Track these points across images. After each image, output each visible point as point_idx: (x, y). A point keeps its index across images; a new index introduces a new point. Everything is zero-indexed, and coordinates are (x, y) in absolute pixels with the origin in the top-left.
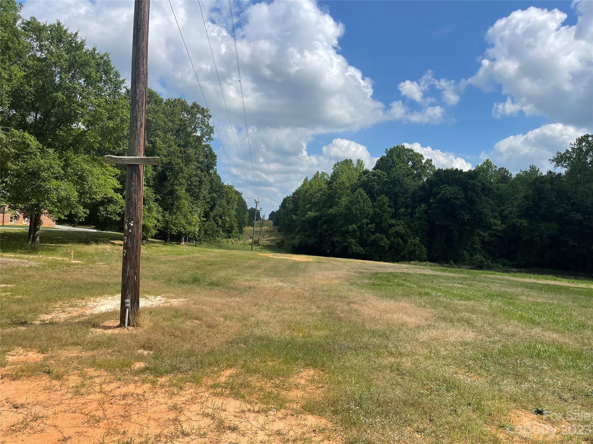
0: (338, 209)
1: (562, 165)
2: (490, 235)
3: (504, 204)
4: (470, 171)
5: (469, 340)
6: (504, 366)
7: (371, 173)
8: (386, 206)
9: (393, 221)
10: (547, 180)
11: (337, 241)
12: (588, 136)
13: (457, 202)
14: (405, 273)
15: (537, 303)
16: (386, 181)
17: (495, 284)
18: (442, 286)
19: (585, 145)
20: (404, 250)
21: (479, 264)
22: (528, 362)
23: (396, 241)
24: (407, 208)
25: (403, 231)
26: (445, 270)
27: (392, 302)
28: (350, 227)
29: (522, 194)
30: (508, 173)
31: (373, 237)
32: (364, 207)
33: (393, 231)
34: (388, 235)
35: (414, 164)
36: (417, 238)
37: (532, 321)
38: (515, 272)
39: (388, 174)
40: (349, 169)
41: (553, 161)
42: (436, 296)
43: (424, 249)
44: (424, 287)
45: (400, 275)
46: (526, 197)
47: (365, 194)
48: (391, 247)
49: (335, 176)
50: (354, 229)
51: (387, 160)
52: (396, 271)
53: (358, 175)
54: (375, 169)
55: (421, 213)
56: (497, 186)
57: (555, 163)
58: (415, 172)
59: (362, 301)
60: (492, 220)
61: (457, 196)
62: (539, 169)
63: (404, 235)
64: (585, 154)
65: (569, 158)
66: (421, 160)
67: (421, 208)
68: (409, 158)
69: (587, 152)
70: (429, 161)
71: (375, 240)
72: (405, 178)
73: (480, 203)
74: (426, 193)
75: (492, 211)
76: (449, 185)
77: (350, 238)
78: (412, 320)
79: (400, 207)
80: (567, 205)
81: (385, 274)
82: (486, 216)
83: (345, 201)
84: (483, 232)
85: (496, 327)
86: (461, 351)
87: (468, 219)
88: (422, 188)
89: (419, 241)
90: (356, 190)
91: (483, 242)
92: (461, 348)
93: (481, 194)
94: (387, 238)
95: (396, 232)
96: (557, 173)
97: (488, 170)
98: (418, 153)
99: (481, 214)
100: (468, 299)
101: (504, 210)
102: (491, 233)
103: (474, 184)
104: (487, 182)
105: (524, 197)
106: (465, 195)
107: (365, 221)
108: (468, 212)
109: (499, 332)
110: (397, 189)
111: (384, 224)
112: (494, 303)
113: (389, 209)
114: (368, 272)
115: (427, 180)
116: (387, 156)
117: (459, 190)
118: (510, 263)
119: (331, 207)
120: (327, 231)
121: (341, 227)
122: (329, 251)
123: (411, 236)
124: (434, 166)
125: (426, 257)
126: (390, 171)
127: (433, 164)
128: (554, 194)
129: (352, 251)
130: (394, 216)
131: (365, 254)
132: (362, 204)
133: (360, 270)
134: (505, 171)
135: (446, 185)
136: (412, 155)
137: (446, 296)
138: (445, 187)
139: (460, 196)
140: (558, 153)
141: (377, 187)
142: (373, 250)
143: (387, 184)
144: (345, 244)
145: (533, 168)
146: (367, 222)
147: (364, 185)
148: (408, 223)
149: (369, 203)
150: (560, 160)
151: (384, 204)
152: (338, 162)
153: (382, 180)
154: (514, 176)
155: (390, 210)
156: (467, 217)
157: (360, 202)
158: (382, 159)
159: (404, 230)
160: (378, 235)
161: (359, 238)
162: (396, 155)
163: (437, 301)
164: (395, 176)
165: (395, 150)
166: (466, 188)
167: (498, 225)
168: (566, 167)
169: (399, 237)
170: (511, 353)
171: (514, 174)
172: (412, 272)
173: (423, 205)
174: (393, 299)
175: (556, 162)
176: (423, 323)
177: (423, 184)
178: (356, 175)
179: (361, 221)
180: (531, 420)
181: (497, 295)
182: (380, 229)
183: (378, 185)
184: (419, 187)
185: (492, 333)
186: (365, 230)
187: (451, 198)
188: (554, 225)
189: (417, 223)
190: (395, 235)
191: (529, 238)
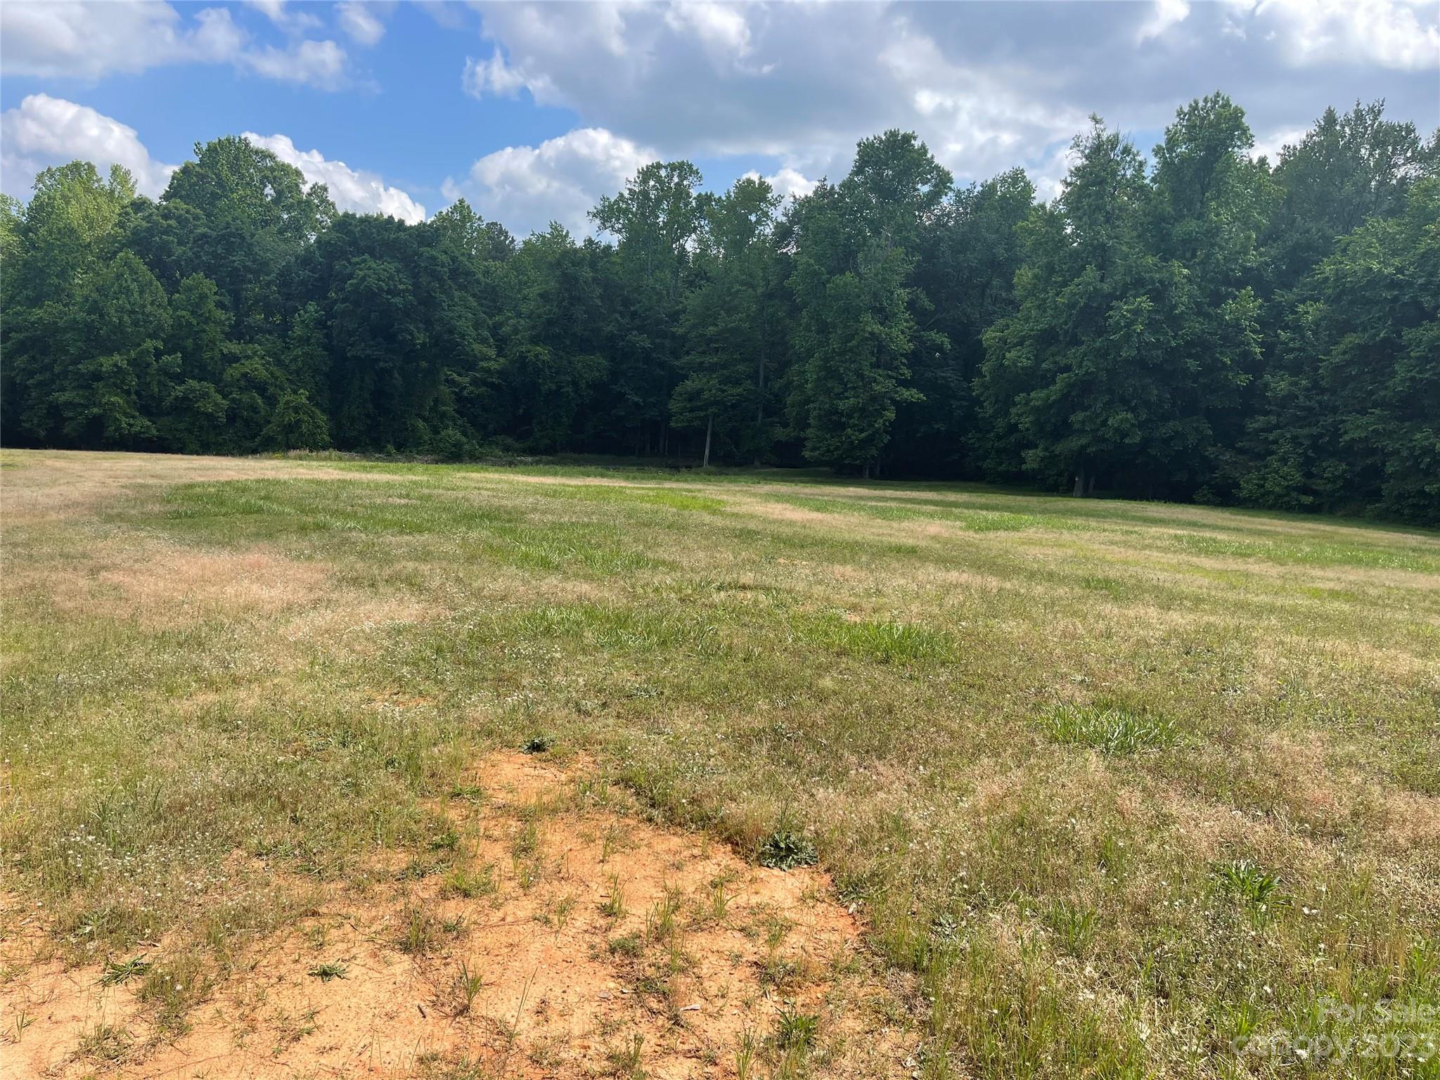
0: (61, 307)
1: (613, 227)
2: (475, 382)
3: (500, 310)
4: (422, 225)
5: (407, 621)
6: (475, 664)
7: (157, 208)
8: (212, 306)
9: (234, 347)
10: (583, 259)
11: (69, 404)
12: (659, 166)
13: (397, 300)
14: (268, 480)
15: (561, 524)
16: (204, 235)
17: (482, 492)
18: (359, 505)
19: (654, 186)
20: (269, 422)
21: (453, 449)
22: (525, 648)
23: (245, 398)
24: (269, 313)
25: (263, 374)
26: (372, 467)
27: (225, 555)
28: (107, 363)
29: (536, 290)
30: (506, 237)
31: (179, 390)
32: (145, 306)
33: (237, 375)
34: (222, 384)
35: (279, 193)
36: (302, 391)
37: (545, 564)
38: (525, 464)
39: (209, 215)
40: (88, 190)
41: (594, 215)
42: (343, 530)
43: (322, 418)
44: (314, 511)
45: (254, 486)
46: (544, 296)
47: (145, 268)
48: (232, 417)
49: (40, 210)
50: (120, 368)
51: (202, 177)
52: (245, 477)
53: (117, 211)
54: (167, 197)
55: (307, 326)
56: (485, 266)
57: (598, 221)
58: (285, 216)
59: (136, 561)
60: (476, 346)
61: (396, 286)
62: (568, 233)
63: (266, 383)
64: (654, 206)
65: (626, 211)
66: (297, 185)
67: (306, 312)
68: (267, 178)
69: (659, 201)
70: (319, 191)
71: (185, 398)
72: (256, 229)
73: (449, 306)
74: (317, 276)
75: (477, 326)
76: (372, 255)
77: (109, 393)
78: (271, 595)
79: (250, 308)
80: (622, 316)
81: (214, 486)
82: (463, 336)
83: (81, 286)
84: (460, 375)
85: (470, 584)
86: (386, 650)
87: (423, 345)
88: (306, 260)
89: (308, 399)
90: (115, 253)
91: (459, 398)
92: (386, 643)
93: (449, 282)
94: (218, 391)
95: (245, 375)
96: (603, 244)
97: (464, 226)
98: (289, 166)
99: (451, 332)
100: (419, 529)
101: (501, 325)
102: (477, 378)
103: (434, 258)
104: (463, 255)
105: (540, 295)
106: (414, 285)
107: (149, 344)
108: (421, 325)
109: (477, 594)
110: (238, 258)
111: (207, 355)
112: (473, 535)
113: (220, 314)
114: (164, 483)
115: (318, 241)
116: (202, 164)
117: (398, 271)
118: (517, 445)
119: (36, 302)
120: (31, 374)
121: (76, 362)
122: (43, 433)
123: (286, 385)
124: (333, 204)
125: (327, 438)
126: (214, 206)
127: (331, 199)
128: (599, 291)
129: (118, 429)
130: (237, 332)
131: (157, 437)
132: (136, 295)
133: (140, 481)
134: (501, 231)
135: (366, 256)
136: (272, 170)
137: (366, 528)
138: (364, 261)
139: (401, 287)
140: (604, 199)
141: (179, 250)
142: (182, 426)
143: (207, 242)
144: (95, 410)
145: (555, 228)
146: (156, 348)
147: (140, 242)
148: (275, 354)
149: (160, 294)
150: (608, 214)
151: (203, 297)
152: (49, 169)
153: (191, 232)
154: (519, 245)
155: (223, 318)
156: (421, 338)
157: (128, 292)
158: (186, 171)
159: (267, 370)
160: (193, 383)
161: (137, 393)
162: (228, 163)
163: (344, 541)
164: (228, 223)
165: (222, 149)
166: (415, 267)
167: (490, 359)
168: (619, 231)
169: (253, 388)
170: (496, 636)
171: (519, 239)
172: (286, 477)
173: (312, 306)
174: (229, 548)
175: (602, 218)
176: (302, 596)
177: (307, 249)
178: (111, 213)
179: (139, 345)
180: (517, 766)
181: (481, 517)
182: (196, 366)
183: (180, 243)
184: (297, 258)
185: (459, 598)
186: (152, 370)
187: (381, 289)
188: (600, 360)
189: (299, 352)
190: (243, 383)
191: (554, 387)
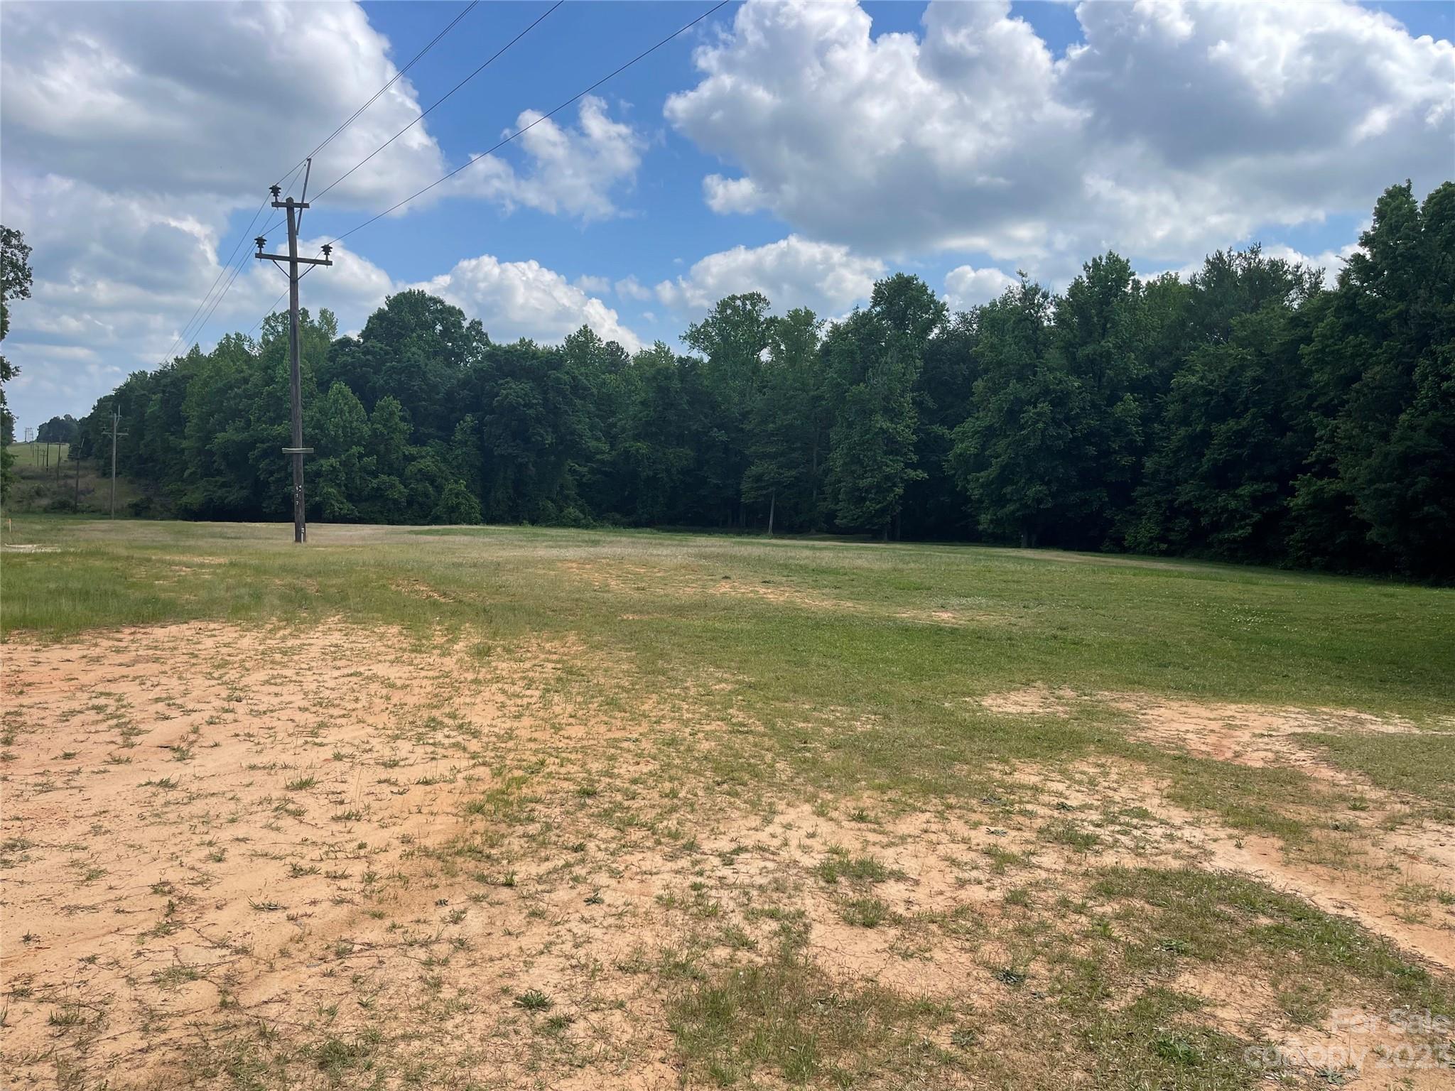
1: (700, 346)
2: (592, 471)
7: (357, 345)
8: (397, 420)
9: (413, 450)
12: (734, 298)
13: (530, 412)
16: (392, 367)
19: (731, 313)
20: (437, 505)
23: (420, 487)
25: (433, 469)
28: (325, 464)
29: (641, 397)
30: (622, 353)
31: (375, 483)
32: (352, 422)
33: (415, 470)
34: (404, 478)
35: (446, 329)
36: (461, 481)
41: (686, 338)
43: (475, 501)
46: (643, 403)
47: (352, 394)
48: (410, 503)
50: (334, 468)
51: (390, 320)
53: (328, 349)
54: (364, 336)
55: (465, 432)
56: (601, 380)
57: (688, 343)
58: (450, 347)
60: (593, 444)
61: (530, 401)
62: (668, 350)
63: (435, 476)
65: (709, 335)
66: (460, 322)
67: (465, 422)
68: (438, 319)
70: (476, 325)
71: (378, 489)
72: (430, 360)
74: (473, 394)
75: (592, 427)
76: (514, 378)
77: (327, 486)
82: (581, 436)
84: (580, 465)
87: (551, 444)
88: (465, 384)
89: (466, 487)
90: (330, 384)
91: (580, 485)
93: (571, 395)
94: (401, 483)
95: (420, 470)
97: (587, 347)
98: (454, 308)
99: (572, 433)
102: (593, 467)
103: (558, 379)
104: (581, 374)
106: (543, 399)
107: (354, 450)
108: (550, 429)
110: (416, 383)
111: (394, 456)
113: (403, 426)
115: (474, 367)
116: (390, 310)
117: (532, 390)
118: (624, 520)
120: (271, 474)
123: (450, 477)
124: (486, 336)
125: (478, 515)
126: (399, 342)
127: (484, 331)
130: (416, 440)
132: (347, 414)
134: (618, 348)
135: (509, 379)
136: (441, 312)
138: (507, 383)
139: (535, 401)
140: (692, 325)
141: (374, 379)
142: (375, 509)
143: (395, 372)
145: (660, 347)
146: (359, 453)
147: (348, 375)
148: (442, 453)
149: (362, 413)
150: (696, 337)
151: (392, 414)
153: (383, 365)
154: (631, 359)
155: (405, 428)
156: (549, 439)
157: (341, 412)
158: (378, 315)
159: (436, 466)
160: (384, 477)
161: (346, 486)
162: (409, 308)
164: (409, 357)
165: (405, 299)
166: (545, 386)
167: (603, 453)
169: (426, 479)
171: (632, 354)
173: (469, 417)
175: (691, 340)
177: (466, 372)
178: (323, 349)
179: (348, 450)
182: (386, 465)
183: (375, 373)
184: (458, 380)
186: (355, 469)
187: (518, 404)
188: (688, 452)
189: (459, 452)
190: (419, 476)
191: (651, 473)
